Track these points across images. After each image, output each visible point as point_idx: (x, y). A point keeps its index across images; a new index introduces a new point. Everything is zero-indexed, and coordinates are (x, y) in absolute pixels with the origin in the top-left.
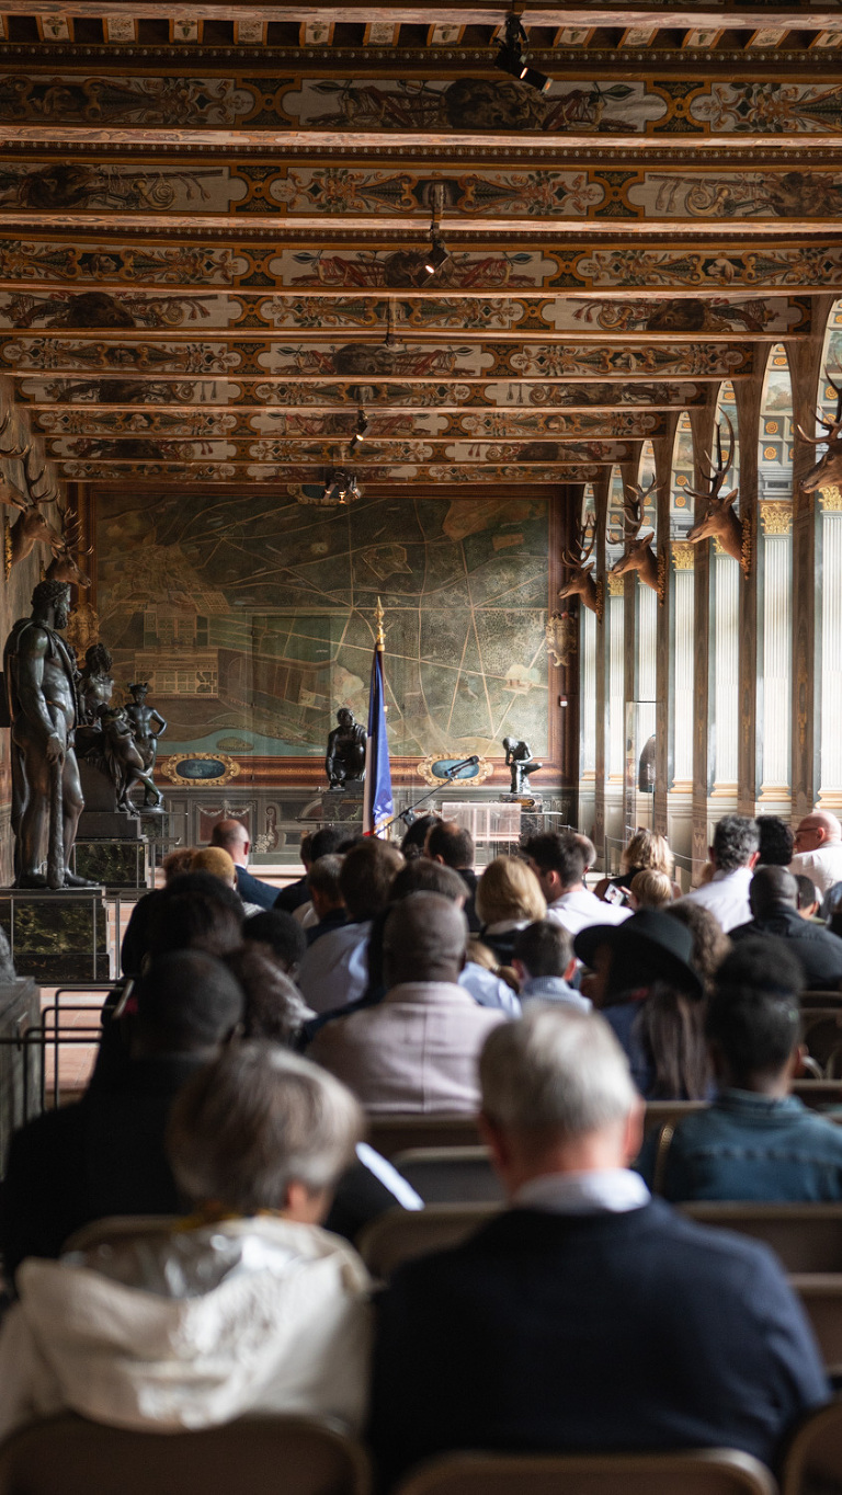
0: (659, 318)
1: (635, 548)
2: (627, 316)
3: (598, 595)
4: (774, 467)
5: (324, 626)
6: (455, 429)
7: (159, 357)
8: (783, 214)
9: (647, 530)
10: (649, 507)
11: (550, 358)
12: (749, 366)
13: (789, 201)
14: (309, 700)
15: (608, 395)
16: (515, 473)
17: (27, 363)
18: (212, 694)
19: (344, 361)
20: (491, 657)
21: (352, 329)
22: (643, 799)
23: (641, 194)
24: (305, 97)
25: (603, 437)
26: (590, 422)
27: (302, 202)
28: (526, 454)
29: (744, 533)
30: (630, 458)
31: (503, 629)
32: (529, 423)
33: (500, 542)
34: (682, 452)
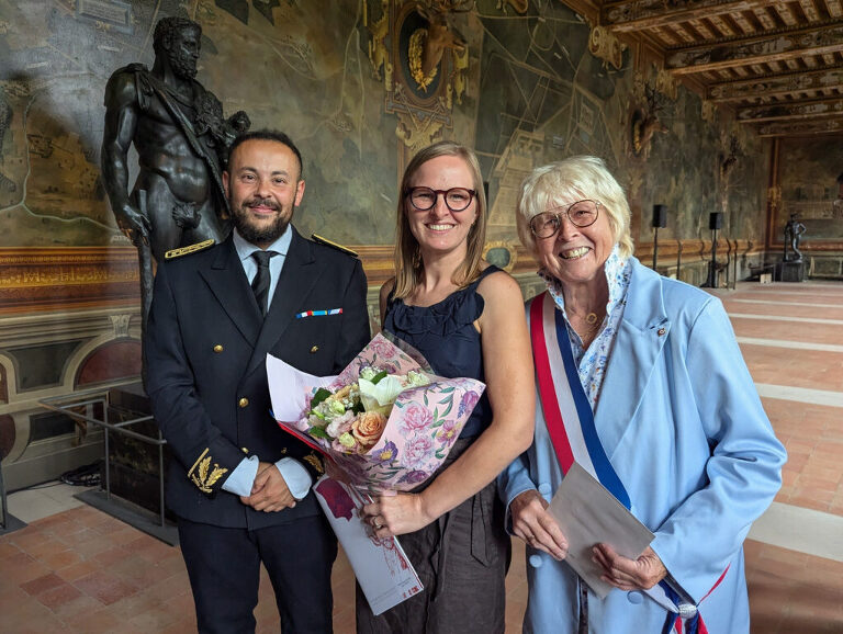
17: (622, 19)
18: (830, 218)
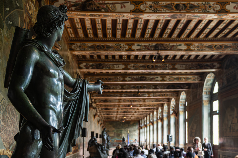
0: (147, 109)
1: (144, 125)
2: (144, 109)
3: (142, 128)
4: (155, 119)
5: (122, 131)
6: (132, 116)
7: (111, 112)
8: (156, 102)
9: (145, 124)
10: (146, 122)
11: (139, 112)
12: (153, 112)
13: (156, 101)
14: (121, 136)
15: (143, 114)
16: (136, 119)
18: (114, 136)
19: (124, 112)
20: (134, 133)
21: (125, 110)
22: (145, 143)
23: (146, 101)
24: (123, 95)
25: (142, 117)
26: (141, 116)
27: (122, 102)
28: (137, 118)
29: (153, 124)
30: (144, 118)
31: (135, 131)
32: (137, 116)
33: (134, 124)
34: (148, 118)
